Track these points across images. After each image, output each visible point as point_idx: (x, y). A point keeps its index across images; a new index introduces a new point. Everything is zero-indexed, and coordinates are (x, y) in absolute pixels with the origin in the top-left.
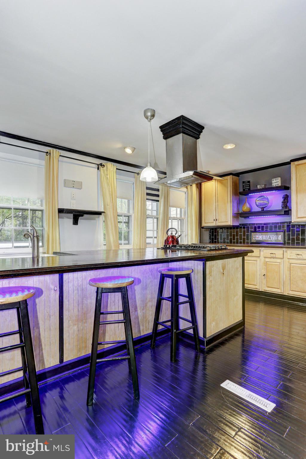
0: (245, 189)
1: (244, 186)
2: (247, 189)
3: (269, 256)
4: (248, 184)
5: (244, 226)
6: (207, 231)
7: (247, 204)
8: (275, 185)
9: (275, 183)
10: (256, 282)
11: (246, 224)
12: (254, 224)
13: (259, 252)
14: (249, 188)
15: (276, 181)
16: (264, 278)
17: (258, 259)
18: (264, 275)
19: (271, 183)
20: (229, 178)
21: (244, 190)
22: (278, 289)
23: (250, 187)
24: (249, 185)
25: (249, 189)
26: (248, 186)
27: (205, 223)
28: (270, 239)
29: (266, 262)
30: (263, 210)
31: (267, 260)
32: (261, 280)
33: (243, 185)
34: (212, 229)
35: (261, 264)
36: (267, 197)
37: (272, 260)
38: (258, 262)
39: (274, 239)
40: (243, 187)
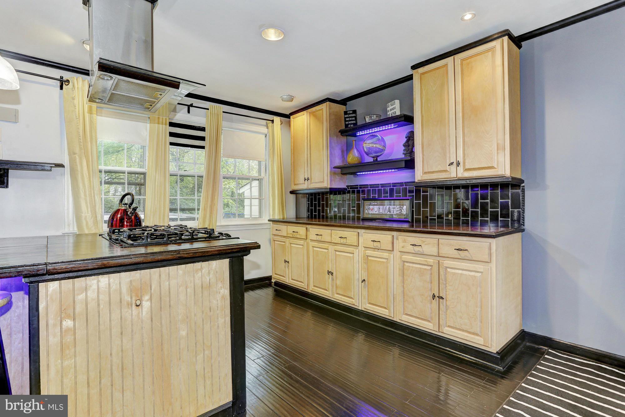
0: (349, 124)
1: (347, 119)
2: (351, 124)
3: (371, 244)
4: (353, 115)
5: (353, 190)
6: (304, 197)
7: (355, 151)
8: (390, 114)
9: (391, 110)
10: (352, 294)
11: (355, 186)
12: (367, 185)
13: (355, 238)
14: (354, 122)
15: (392, 107)
16: (365, 287)
17: (356, 251)
18: (364, 280)
19: (386, 111)
20: (324, 106)
21: (346, 126)
22: (385, 308)
23: (356, 120)
24: (356, 117)
25: (355, 124)
26: (354, 119)
27: (295, 185)
28: (390, 212)
29: (368, 256)
30: (377, 160)
31: (369, 252)
32: (360, 289)
33: (345, 118)
34: (311, 194)
35: (360, 260)
36: (382, 138)
37: (376, 253)
38: (356, 255)
39: (395, 213)
40: (345, 121)
